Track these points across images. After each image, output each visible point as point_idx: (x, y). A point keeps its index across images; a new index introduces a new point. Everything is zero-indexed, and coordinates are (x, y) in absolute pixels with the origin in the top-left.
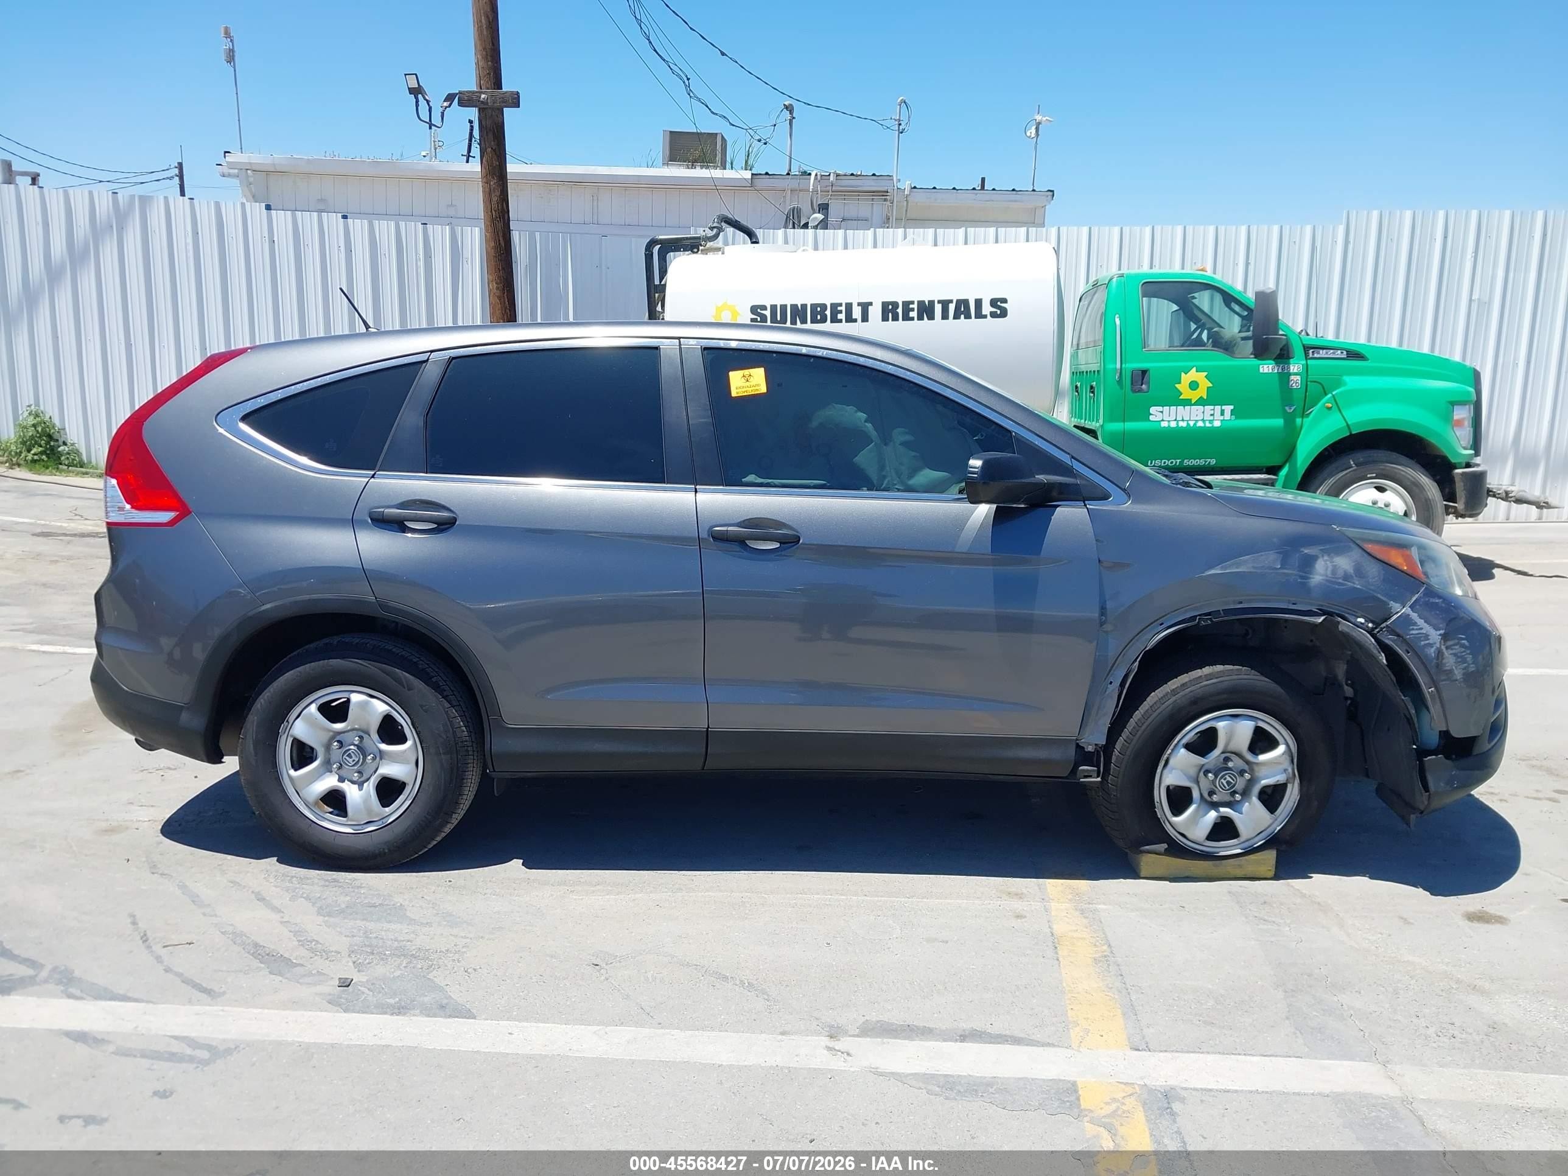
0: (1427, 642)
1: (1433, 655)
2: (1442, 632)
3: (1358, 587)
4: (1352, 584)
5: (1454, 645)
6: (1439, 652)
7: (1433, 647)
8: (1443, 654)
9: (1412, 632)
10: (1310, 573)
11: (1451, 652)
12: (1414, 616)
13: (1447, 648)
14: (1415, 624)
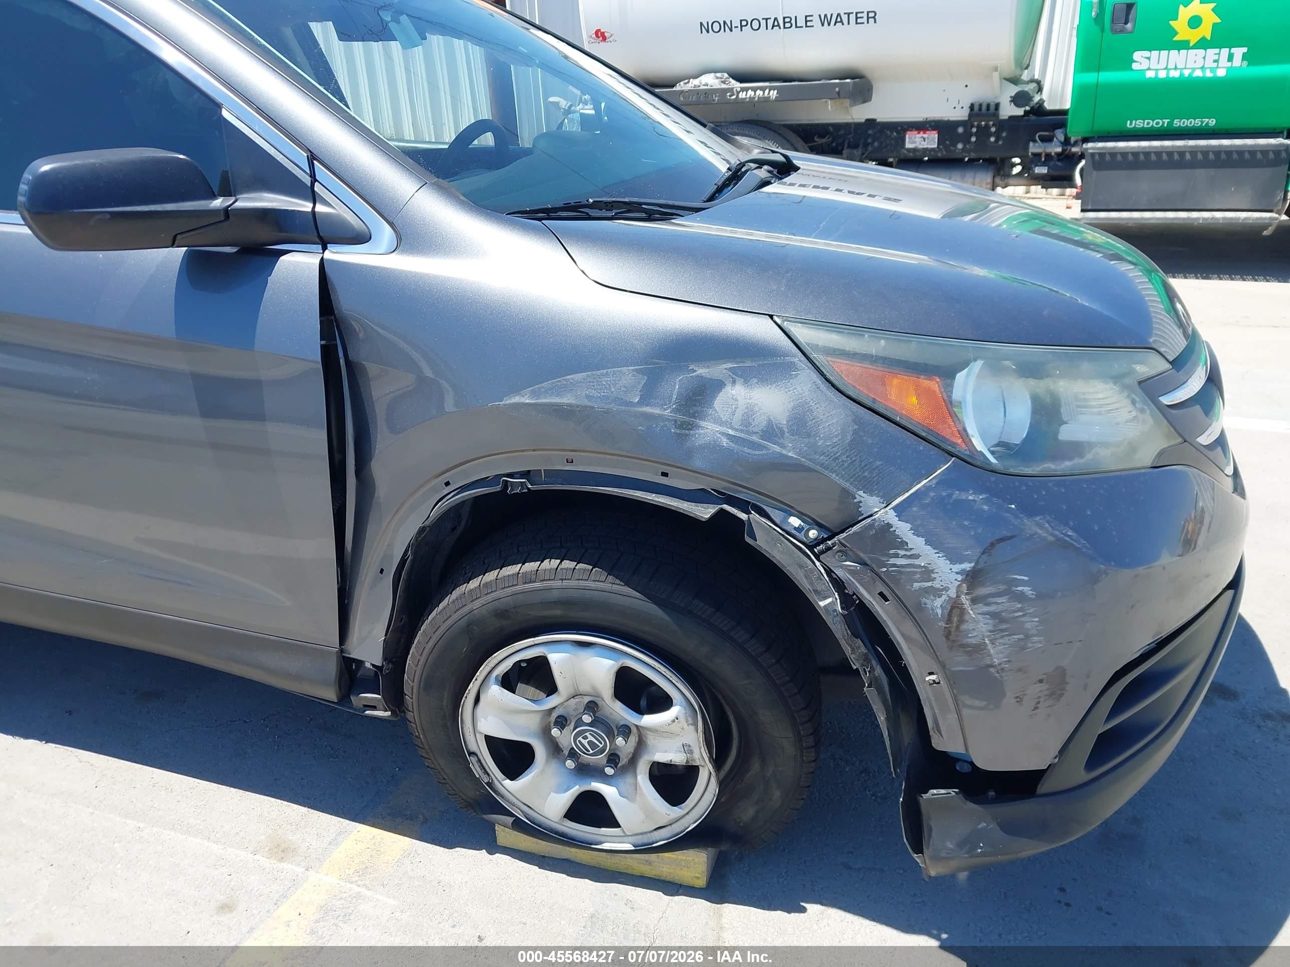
0: (929, 584)
1: (939, 611)
2: (968, 566)
3: (790, 454)
4: (777, 448)
5: (999, 595)
6: (955, 609)
7: (940, 596)
8: (963, 612)
9: (892, 561)
10: (702, 416)
11: (986, 609)
12: (903, 529)
13: (974, 601)
14: (903, 544)
